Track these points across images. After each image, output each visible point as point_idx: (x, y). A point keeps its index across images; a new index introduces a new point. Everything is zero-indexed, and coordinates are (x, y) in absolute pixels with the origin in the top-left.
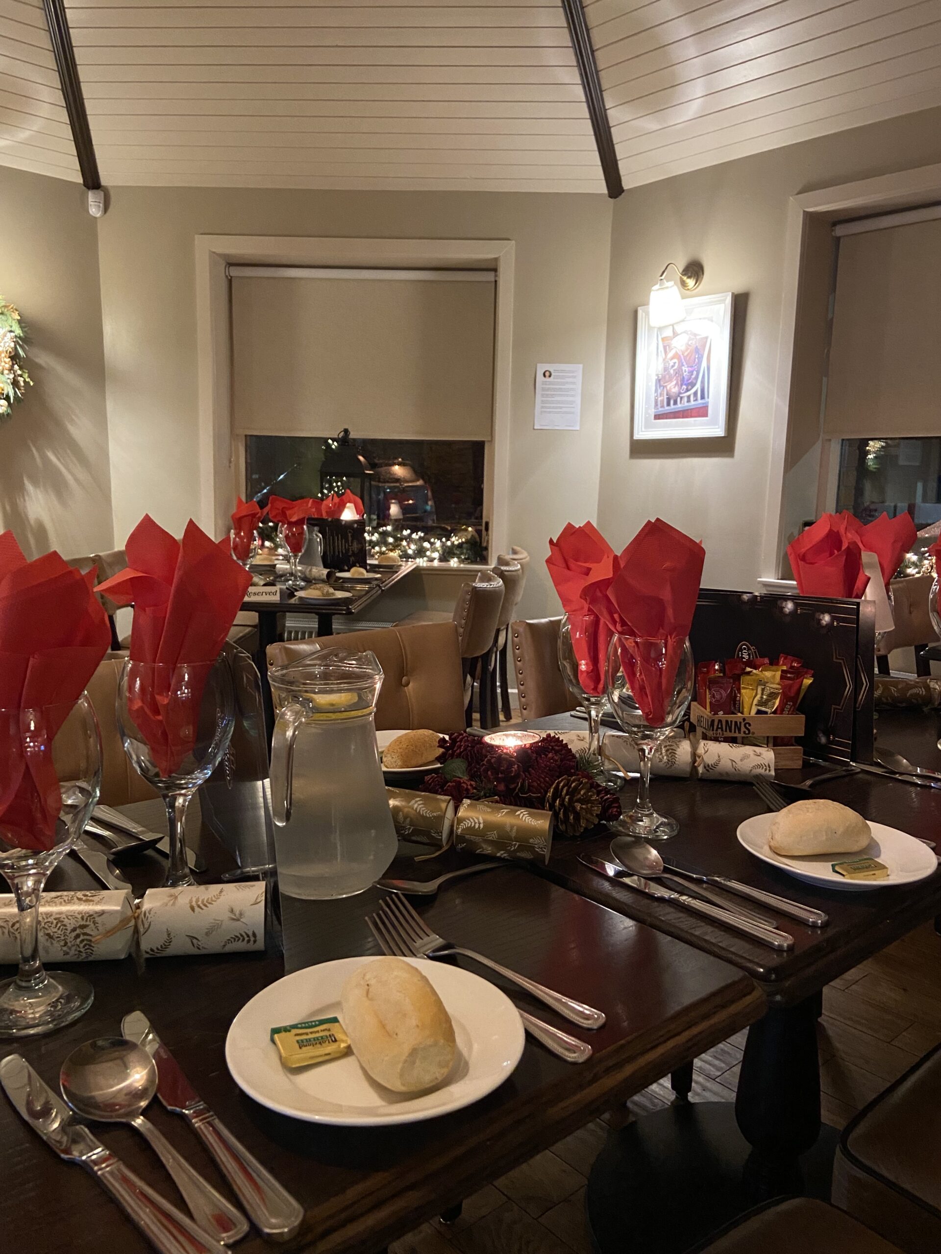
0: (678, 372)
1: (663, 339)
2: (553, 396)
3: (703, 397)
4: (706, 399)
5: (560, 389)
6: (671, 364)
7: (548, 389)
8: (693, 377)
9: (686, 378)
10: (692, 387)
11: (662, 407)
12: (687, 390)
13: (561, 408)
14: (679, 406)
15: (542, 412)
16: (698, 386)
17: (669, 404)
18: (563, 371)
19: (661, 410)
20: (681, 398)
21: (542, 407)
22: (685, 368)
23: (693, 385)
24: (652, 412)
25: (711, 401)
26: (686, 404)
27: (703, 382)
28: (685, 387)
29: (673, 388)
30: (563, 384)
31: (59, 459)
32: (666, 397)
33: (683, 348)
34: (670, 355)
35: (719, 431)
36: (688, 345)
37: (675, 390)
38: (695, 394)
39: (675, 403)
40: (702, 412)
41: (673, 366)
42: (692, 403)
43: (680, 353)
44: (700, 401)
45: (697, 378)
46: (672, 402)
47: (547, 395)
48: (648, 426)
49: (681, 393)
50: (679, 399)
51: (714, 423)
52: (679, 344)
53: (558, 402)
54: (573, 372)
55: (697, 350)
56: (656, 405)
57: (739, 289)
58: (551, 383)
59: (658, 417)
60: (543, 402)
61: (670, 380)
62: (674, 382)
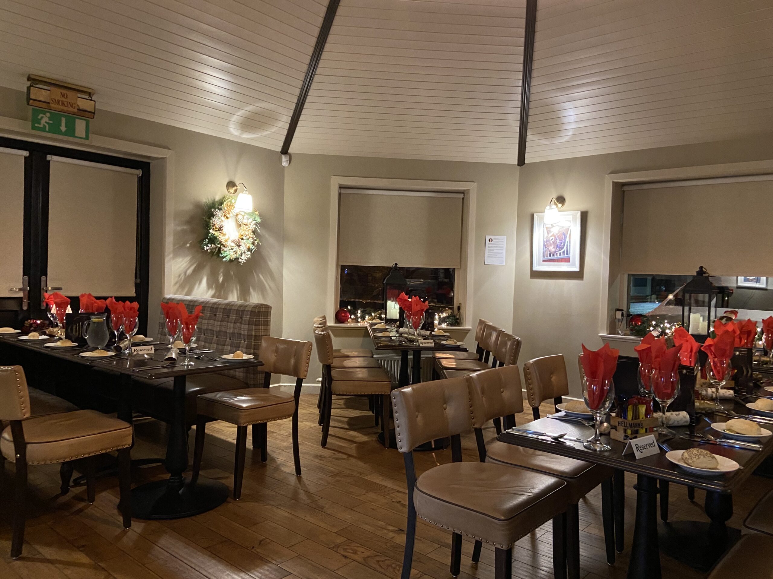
0: (555, 242)
1: (547, 228)
2: (493, 250)
3: (567, 254)
4: (569, 255)
5: (496, 247)
6: (551, 238)
7: (491, 247)
8: (562, 245)
9: (558, 245)
10: (562, 249)
11: (547, 257)
12: (559, 250)
13: (497, 255)
14: (555, 257)
15: (488, 257)
16: (565, 249)
17: (550, 256)
18: (497, 239)
19: (546, 258)
20: (556, 254)
21: (488, 255)
22: (558, 241)
23: (562, 248)
24: (542, 259)
25: (571, 256)
26: (559, 256)
27: (567, 248)
28: (558, 249)
29: (552, 249)
30: (498, 244)
31: (263, 277)
32: (548, 253)
33: (557, 232)
34: (550, 235)
35: (576, 269)
36: (559, 231)
37: (554, 250)
38: (564, 252)
39: (554, 255)
40: (567, 260)
41: (552, 240)
42: (562, 256)
43: (555, 234)
44: (566, 255)
45: (564, 245)
46: (552, 255)
47: (491, 250)
48: (539, 265)
49: (556, 251)
50: (555, 254)
51: (573, 265)
52: (555, 231)
53: (496, 253)
54: (502, 239)
55: (564, 234)
56: (544, 256)
57: (584, 209)
58: (492, 244)
59: (544, 261)
60: (488, 252)
61: (551, 245)
62: (553, 247)
